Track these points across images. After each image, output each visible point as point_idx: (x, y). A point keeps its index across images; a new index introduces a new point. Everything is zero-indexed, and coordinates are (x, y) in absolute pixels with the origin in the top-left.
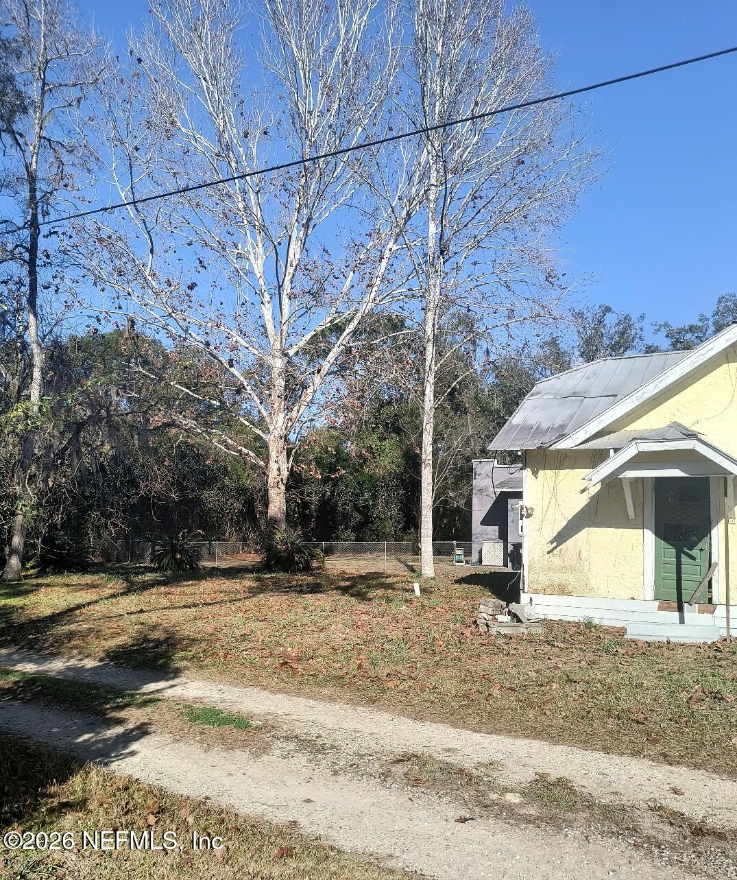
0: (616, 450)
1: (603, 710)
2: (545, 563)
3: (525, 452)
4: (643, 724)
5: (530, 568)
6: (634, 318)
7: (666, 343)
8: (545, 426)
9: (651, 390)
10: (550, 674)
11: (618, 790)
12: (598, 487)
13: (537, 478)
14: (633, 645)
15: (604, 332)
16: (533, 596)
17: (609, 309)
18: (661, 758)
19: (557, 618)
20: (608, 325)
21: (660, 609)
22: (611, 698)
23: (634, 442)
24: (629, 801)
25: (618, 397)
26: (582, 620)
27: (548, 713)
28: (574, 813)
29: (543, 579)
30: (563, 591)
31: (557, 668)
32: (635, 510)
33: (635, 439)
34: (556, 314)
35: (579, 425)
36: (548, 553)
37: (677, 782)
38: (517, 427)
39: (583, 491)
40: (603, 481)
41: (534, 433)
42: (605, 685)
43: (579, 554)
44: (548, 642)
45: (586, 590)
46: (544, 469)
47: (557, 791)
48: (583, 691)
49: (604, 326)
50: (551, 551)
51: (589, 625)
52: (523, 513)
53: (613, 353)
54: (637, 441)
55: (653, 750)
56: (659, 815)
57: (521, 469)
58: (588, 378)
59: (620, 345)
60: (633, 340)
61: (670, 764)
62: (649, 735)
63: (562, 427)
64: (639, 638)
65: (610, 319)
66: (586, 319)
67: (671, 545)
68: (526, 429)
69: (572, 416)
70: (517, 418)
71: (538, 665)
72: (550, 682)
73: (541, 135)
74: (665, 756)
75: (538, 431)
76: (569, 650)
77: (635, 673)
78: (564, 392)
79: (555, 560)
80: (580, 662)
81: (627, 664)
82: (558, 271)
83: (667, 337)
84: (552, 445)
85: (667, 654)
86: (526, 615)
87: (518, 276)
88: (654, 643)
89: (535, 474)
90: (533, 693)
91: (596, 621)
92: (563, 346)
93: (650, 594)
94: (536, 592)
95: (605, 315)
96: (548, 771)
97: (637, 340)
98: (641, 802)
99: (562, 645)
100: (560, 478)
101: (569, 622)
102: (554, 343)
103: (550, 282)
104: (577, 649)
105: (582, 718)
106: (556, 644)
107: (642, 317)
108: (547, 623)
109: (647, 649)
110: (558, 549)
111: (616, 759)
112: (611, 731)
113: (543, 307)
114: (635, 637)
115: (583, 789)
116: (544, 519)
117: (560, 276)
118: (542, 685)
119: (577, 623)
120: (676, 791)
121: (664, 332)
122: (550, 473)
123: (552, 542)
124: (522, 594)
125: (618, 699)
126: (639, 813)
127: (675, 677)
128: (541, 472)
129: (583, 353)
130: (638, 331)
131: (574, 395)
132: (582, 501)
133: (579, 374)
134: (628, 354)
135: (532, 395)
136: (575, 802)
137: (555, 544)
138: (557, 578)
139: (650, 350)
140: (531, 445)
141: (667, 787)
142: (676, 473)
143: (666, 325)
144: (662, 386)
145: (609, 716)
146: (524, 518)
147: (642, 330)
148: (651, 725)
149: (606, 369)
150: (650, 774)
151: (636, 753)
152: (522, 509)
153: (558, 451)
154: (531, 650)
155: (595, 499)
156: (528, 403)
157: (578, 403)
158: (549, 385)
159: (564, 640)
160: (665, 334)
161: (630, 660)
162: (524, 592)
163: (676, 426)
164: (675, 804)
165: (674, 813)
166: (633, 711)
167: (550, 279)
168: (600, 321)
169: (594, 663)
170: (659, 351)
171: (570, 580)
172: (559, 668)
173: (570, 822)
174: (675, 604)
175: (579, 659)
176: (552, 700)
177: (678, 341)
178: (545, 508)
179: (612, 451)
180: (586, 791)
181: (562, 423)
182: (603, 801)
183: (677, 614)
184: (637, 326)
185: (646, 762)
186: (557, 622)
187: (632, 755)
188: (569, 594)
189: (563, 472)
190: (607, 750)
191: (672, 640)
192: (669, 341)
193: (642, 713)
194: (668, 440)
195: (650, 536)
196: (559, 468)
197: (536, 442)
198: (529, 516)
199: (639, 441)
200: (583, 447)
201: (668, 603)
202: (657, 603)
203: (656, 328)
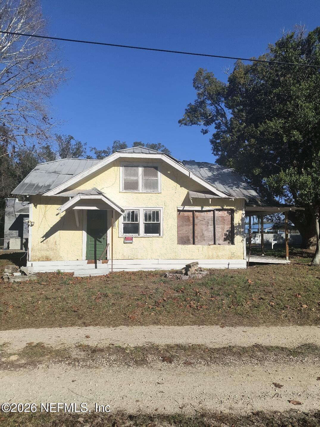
0: (72, 197)
1: (60, 309)
2: (39, 247)
3: (30, 196)
4: (77, 312)
5: (32, 249)
6: (83, 144)
7: (95, 156)
8: (40, 185)
9: (86, 174)
10: (38, 297)
11: (64, 342)
12: (64, 213)
13: (36, 208)
14: (76, 279)
15: (70, 147)
16: (33, 263)
17: (72, 138)
18: (83, 325)
19: (44, 272)
20: (72, 144)
21: (88, 263)
22: (65, 303)
23: (79, 195)
24: (68, 346)
25: (74, 175)
26: (56, 271)
27: (35, 315)
28: (43, 357)
29: (39, 254)
30: (48, 259)
31: (41, 294)
32: (79, 223)
33: (79, 193)
34: (47, 135)
35: (57, 186)
36: (41, 242)
37: (87, 334)
38: (27, 184)
39: (57, 215)
40: (66, 210)
41: (35, 188)
42: (62, 298)
43: (56, 242)
44: (39, 283)
45: (58, 258)
46: (40, 204)
47: (35, 349)
48: (52, 302)
49: (70, 144)
50: (43, 241)
51: (59, 273)
52: (29, 224)
53: (74, 157)
54: (80, 194)
55: (80, 322)
56: (79, 349)
57: (29, 204)
58: (61, 166)
59: (77, 154)
60: (82, 153)
61: (86, 326)
62: (79, 316)
63: (49, 186)
64: (79, 276)
65: (73, 142)
66: (62, 140)
67: (93, 237)
68: (31, 185)
69: (53, 182)
70: (27, 180)
71: (33, 294)
72: (38, 301)
73: (41, 53)
74: (84, 323)
75: (38, 187)
76: (48, 285)
77: (75, 291)
78: (51, 171)
79: (44, 245)
80: (52, 290)
81: (73, 287)
82: (49, 116)
83: (95, 153)
84: (44, 193)
85: (89, 281)
86: (29, 272)
87: (30, 114)
88: (84, 278)
89: (35, 206)
90: (29, 307)
91: (62, 271)
92: (52, 150)
93: (84, 257)
94: (34, 261)
95: (70, 140)
96: (32, 341)
97: (83, 153)
98: (73, 345)
99: (45, 283)
100: (47, 209)
101: (50, 273)
102: (48, 148)
103: (45, 120)
104: (51, 284)
105: (51, 314)
106: (42, 283)
107: (86, 144)
108: (39, 275)
109: (81, 280)
110: (46, 240)
111: (64, 329)
112: (63, 318)
113: (42, 131)
114: (77, 276)
115: (48, 345)
116: (39, 227)
117: (50, 118)
118: (34, 303)
119: (53, 273)
120: (87, 337)
121: (94, 151)
122: (42, 206)
123: (43, 237)
124: (27, 262)
125: (67, 303)
126: (71, 350)
127: (91, 290)
128: (38, 206)
129: (61, 154)
130: (84, 149)
131: (55, 172)
132: (57, 219)
133: (57, 163)
134: (80, 158)
135: (35, 170)
136: (44, 352)
137: (44, 238)
138: (45, 254)
139: (89, 158)
140: (34, 193)
141: (84, 336)
142: (95, 208)
143: (95, 148)
144: (90, 173)
145: (63, 311)
146: (30, 226)
147: (86, 149)
148: (80, 312)
149: (70, 163)
150: (78, 332)
151: (73, 325)
152: (29, 222)
153: (47, 196)
154: (30, 287)
155: (63, 218)
156: (32, 174)
157: (57, 176)
158: (44, 167)
159: (47, 281)
160: (94, 152)
161: (74, 285)
162: (29, 261)
163: (95, 189)
164: (86, 342)
165: (86, 346)
166: (73, 307)
167: (45, 119)
168: (68, 142)
169: (59, 289)
170: (92, 159)
171: (50, 254)
172: (43, 294)
173: (41, 361)
174: (94, 261)
175: (52, 288)
176: (38, 309)
177: (99, 156)
178: (40, 222)
179: (70, 198)
180: (49, 346)
181: (49, 184)
182: (57, 348)
183: (94, 265)
184: (83, 147)
185: (77, 327)
186: (44, 273)
187: (71, 326)
188: (50, 260)
189: (49, 206)
190: (60, 326)
191: (92, 275)
192: (96, 155)
193: (77, 307)
194: (92, 195)
195: (84, 233)
196: (47, 204)
197: (36, 191)
198: (32, 225)
199: (81, 194)
200: (58, 195)
201: (91, 261)
202: (87, 261)
203: (91, 149)
